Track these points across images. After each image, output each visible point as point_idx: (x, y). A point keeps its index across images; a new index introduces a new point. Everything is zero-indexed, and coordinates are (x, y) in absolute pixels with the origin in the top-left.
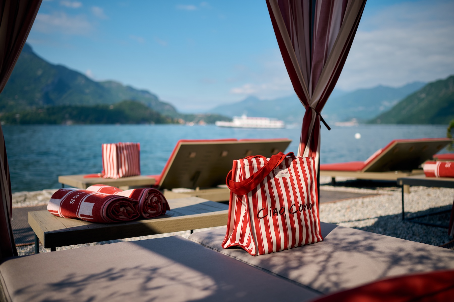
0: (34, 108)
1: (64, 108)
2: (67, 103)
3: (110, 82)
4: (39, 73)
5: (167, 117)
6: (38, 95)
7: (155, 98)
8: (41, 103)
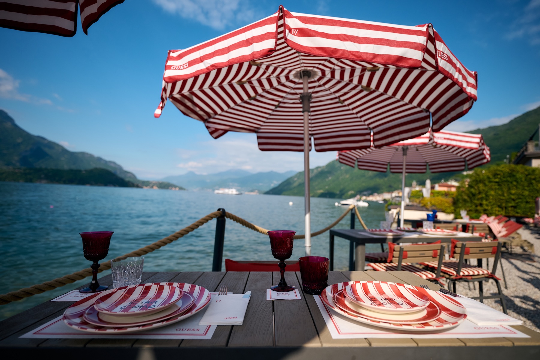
0: (11, 168)
1: (40, 170)
2: (43, 166)
3: (83, 154)
4: (19, 140)
5: (129, 182)
6: (16, 158)
7: (120, 168)
8: (18, 164)
